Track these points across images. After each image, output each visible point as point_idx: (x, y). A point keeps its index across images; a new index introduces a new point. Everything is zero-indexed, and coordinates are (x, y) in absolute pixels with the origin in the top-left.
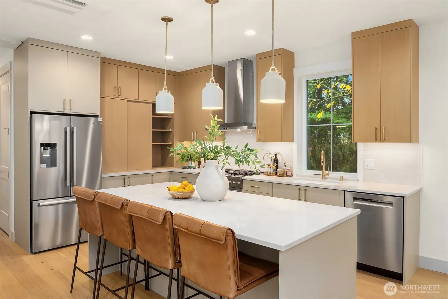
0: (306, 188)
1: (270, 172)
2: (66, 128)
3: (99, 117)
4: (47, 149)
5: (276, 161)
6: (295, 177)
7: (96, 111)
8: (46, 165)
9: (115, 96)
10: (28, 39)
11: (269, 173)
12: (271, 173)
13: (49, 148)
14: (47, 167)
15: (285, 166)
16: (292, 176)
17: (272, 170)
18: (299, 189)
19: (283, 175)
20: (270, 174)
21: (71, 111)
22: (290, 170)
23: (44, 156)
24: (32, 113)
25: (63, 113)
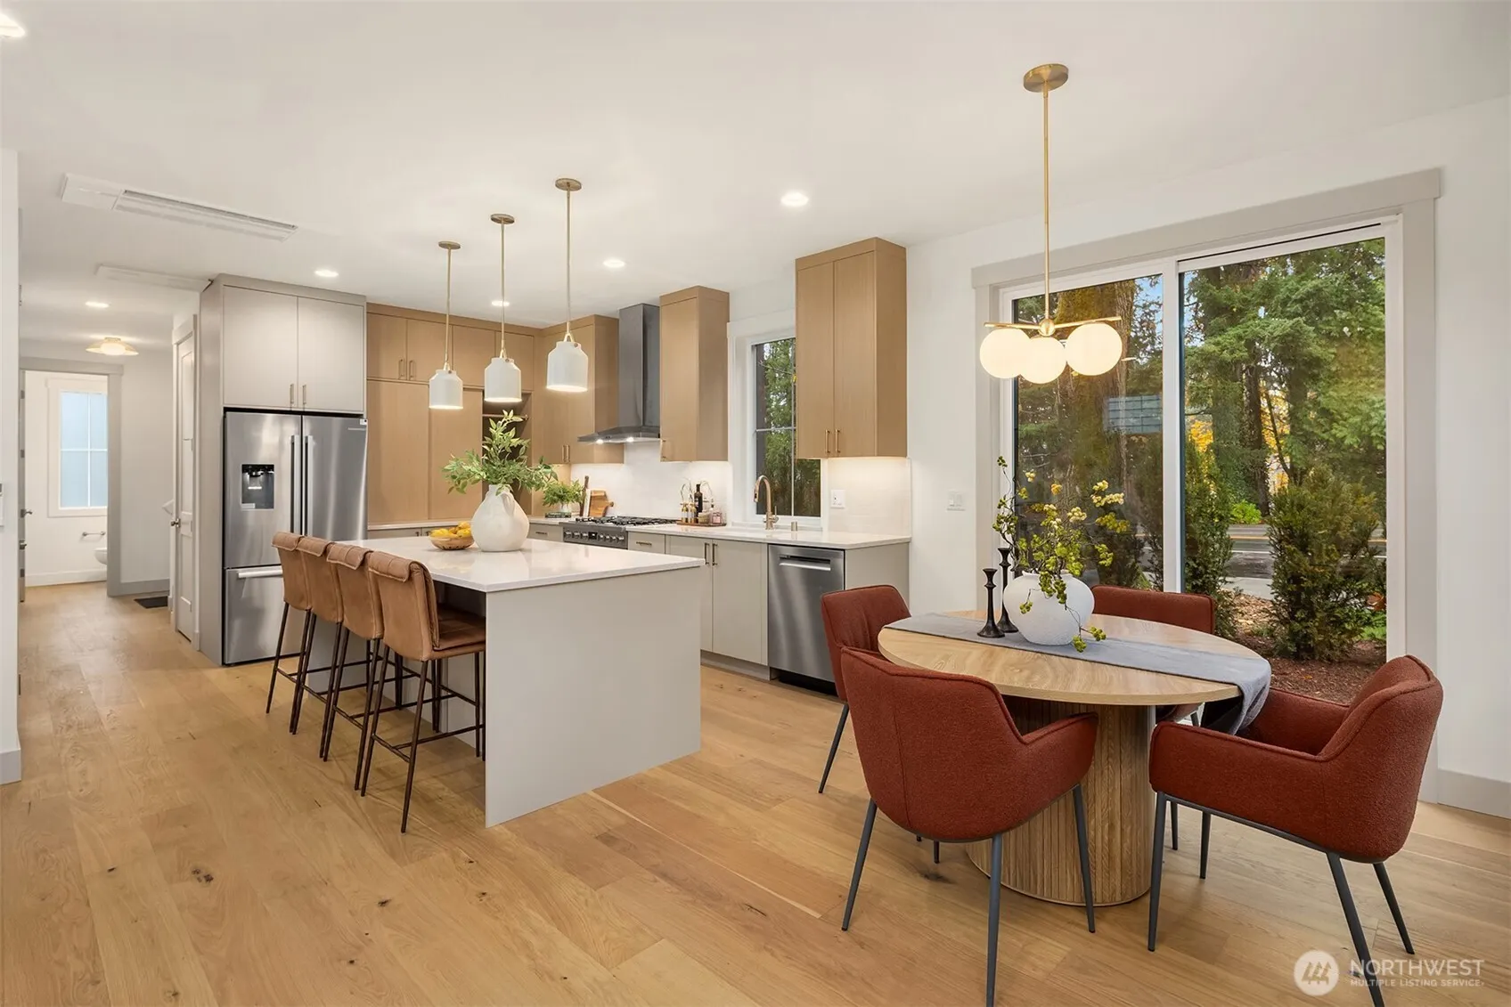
0: (715, 542)
1: (687, 519)
2: (293, 437)
3: (365, 416)
4: (257, 476)
5: (699, 497)
6: (729, 526)
7: (358, 406)
8: (254, 504)
9: (402, 378)
10: (220, 275)
11: (684, 521)
12: (689, 521)
13: (260, 473)
14: (257, 507)
15: (712, 506)
16: (725, 525)
17: (690, 515)
18: (706, 544)
19: (708, 523)
20: (687, 521)
21: (306, 406)
22: (719, 515)
23: (250, 488)
24: (226, 410)
25: (289, 409)
